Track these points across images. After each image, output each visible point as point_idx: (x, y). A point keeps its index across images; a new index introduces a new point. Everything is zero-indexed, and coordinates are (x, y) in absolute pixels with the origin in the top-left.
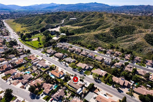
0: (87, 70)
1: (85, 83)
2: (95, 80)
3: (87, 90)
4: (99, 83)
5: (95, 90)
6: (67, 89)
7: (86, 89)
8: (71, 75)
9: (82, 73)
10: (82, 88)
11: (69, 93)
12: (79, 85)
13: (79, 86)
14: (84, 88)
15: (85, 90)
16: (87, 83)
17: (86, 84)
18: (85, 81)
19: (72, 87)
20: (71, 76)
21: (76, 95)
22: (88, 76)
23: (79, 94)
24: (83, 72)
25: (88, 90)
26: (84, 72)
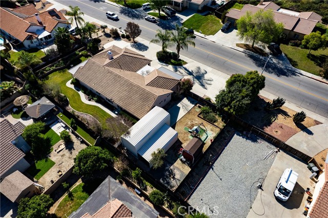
0: (199, 12)
1: (190, 73)
2: (251, 57)
3: (212, 121)
4: (280, 72)
5: (269, 123)
6: (60, 116)
7: (204, 116)
8: (108, 31)
9: (174, 23)
10: (170, 105)
11: (69, 145)
12: (152, 84)
13: (149, 89)
14: (185, 105)
15: (198, 121)
16: (206, 76)
17: (200, 77)
18: (192, 64)
19: (101, 100)
20: (107, 35)
21: (118, 165)
22: (211, 38)
23: (148, 156)
24: (177, 19)
25: (221, 124)
26: (185, 18)
